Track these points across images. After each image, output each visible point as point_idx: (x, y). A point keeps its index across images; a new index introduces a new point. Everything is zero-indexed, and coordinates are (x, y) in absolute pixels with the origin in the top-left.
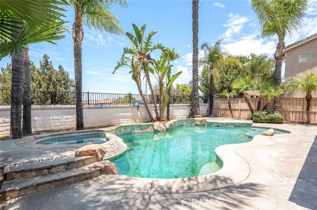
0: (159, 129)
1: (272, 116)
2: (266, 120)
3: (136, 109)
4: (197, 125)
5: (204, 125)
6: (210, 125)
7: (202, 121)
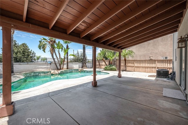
0: (54, 73)
1: (111, 67)
2: (109, 69)
3: (50, 64)
4: (79, 72)
5: (82, 72)
6: (85, 71)
7: (81, 70)
